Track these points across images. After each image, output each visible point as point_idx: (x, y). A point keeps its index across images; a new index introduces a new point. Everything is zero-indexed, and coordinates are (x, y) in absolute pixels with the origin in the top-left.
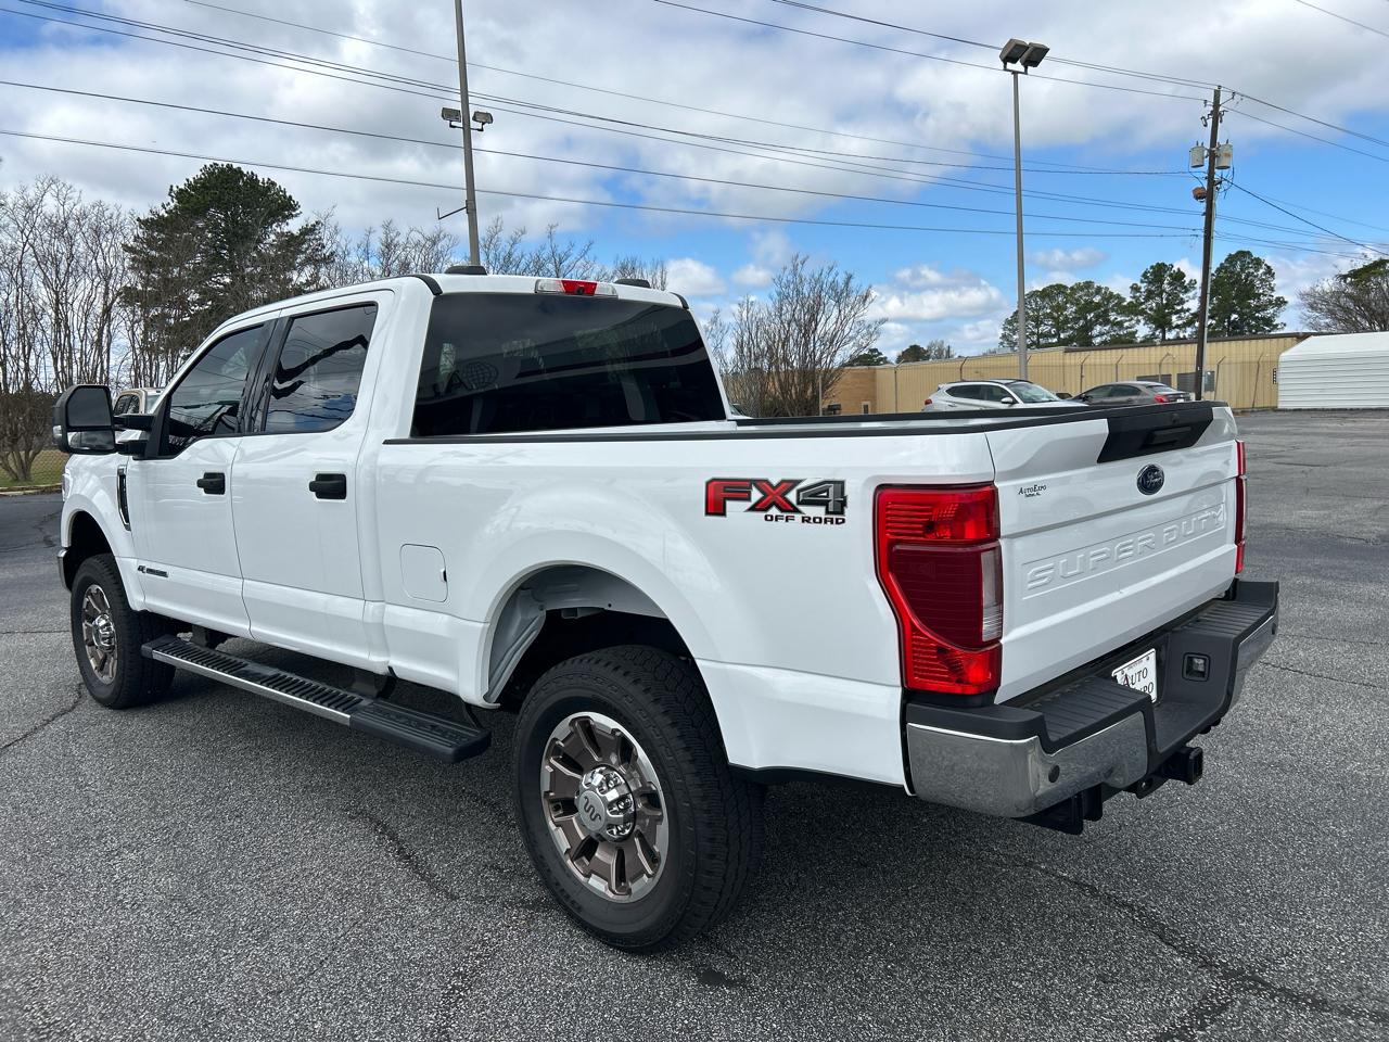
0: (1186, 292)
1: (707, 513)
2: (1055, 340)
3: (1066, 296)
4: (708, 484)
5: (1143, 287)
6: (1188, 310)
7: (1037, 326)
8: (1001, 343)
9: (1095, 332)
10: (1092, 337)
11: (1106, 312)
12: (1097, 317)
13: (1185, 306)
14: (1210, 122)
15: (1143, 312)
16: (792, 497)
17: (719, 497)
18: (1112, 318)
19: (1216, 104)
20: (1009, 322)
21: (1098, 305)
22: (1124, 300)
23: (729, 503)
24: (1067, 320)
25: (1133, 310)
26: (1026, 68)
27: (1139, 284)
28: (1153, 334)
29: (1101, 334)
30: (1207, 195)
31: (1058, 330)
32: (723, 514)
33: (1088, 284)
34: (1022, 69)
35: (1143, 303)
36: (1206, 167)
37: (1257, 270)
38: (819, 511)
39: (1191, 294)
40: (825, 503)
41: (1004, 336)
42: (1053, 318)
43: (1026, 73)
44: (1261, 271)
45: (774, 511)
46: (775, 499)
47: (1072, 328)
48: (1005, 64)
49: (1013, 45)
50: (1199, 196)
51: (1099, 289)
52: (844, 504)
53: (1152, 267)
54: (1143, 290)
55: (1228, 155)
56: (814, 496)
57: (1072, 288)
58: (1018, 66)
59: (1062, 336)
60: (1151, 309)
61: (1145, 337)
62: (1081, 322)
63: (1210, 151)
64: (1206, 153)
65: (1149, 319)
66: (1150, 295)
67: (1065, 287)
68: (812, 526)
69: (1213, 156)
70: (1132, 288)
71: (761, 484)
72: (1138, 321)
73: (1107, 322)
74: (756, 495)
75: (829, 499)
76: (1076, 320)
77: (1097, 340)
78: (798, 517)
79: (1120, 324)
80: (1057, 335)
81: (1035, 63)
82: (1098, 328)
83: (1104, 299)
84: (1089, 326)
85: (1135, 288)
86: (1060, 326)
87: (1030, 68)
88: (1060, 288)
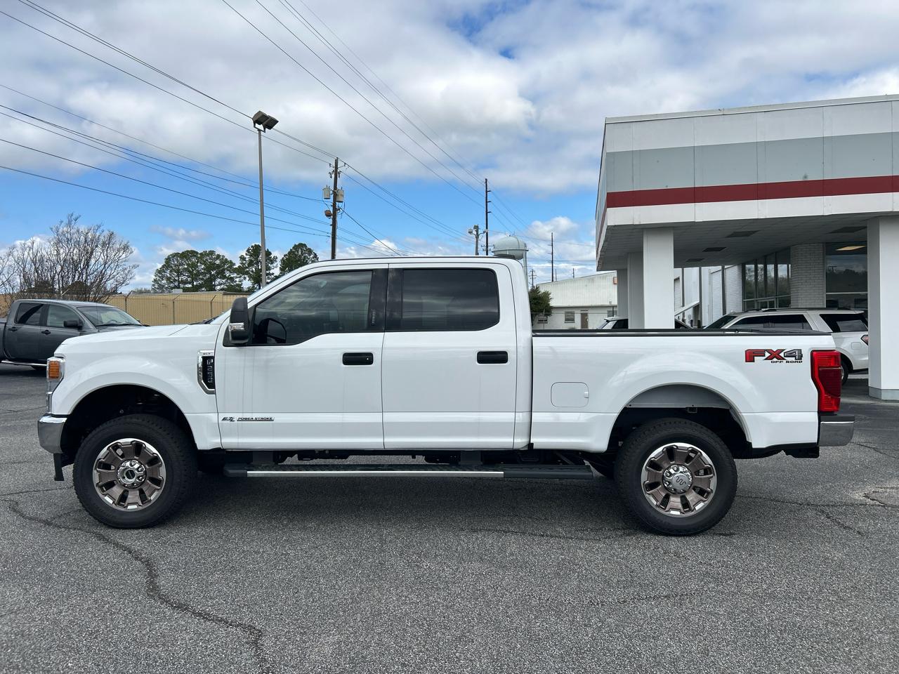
0: (272, 263)
1: (746, 361)
2: (190, 286)
3: (198, 258)
4: (746, 351)
5: (247, 258)
6: (273, 274)
7: (178, 276)
8: (154, 285)
9: (217, 283)
10: (215, 285)
11: (223, 271)
12: (218, 273)
13: (271, 272)
14: (333, 176)
15: (247, 273)
16: (782, 355)
17: (751, 356)
18: (227, 275)
19: (336, 167)
20: (159, 272)
21: (218, 266)
22: (234, 264)
23: (755, 358)
24: (199, 273)
25: (241, 271)
26: (265, 129)
27: (245, 256)
28: (253, 287)
29: (220, 284)
30: (333, 215)
31: (193, 280)
32: (754, 361)
33: (212, 253)
34: (263, 129)
35: (247, 268)
36: (332, 200)
37: (310, 255)
38: (793, 359)
39: (275, 265)
40: (795, 356)
41: (155, 280)
42: (189, 271)
43: (264, 131)
44: (312, 256)
45: (775, 360)
46: (775, 355)
47: (202, 279)
48: (255, 124)
49: (261, 115)
50: (328, 214)
51: (219, 256)
52: (802, 356)
53: (252, 247)
54: (247, 259)
55: (342, 196)
56: (790, 354)
57: (201, 254)
58: (261, 127)
59: (195, 283)
60: (252, 271)
61: (249, 288)
62: (208, 276)
63: (333, 191)
64: (331, 192)
65: (250, 277)
66: (251, 263)
67: (197, 253)
68: (790, 364)
69: (335, 195)
70: (241, 257)
71: (769, 351)
72: (245, 278)
73: (224, 277)
74: (767, 355)
75: (797, 355)
76: (204, 274)
77: (218, 288)
78: (785, 361)
79: (232, 279)
80: (191, 282)
81: (270, 128)
82: (218, 281)
83: (222, 262)
84: (213, 278)
85: (242, 258)
86: (194, 277)
87: (267, 129)
88: (193, 253)
